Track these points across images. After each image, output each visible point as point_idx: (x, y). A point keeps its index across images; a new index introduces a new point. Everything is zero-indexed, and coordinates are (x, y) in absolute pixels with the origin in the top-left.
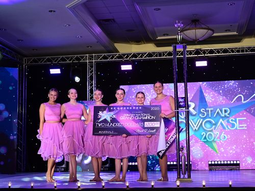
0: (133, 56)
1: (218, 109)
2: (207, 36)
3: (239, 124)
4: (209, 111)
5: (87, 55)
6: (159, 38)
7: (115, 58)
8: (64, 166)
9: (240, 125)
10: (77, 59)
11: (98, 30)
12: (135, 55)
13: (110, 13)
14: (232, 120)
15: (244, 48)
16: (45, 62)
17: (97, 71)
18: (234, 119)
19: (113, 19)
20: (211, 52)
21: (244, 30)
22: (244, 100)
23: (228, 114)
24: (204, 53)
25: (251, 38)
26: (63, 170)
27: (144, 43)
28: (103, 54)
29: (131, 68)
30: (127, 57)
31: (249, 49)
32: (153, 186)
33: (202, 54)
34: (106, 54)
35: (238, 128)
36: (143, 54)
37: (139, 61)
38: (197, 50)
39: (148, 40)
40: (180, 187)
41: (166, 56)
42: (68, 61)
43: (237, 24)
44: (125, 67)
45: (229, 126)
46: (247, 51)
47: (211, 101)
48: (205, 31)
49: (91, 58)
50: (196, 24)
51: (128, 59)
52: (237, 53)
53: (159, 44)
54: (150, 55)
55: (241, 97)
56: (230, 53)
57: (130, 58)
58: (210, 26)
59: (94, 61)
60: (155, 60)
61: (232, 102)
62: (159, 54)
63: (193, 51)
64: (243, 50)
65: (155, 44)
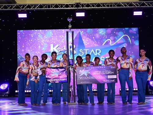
1: (92, 50)
4: (85, 51)
7: (14, 8)
12: (29, 6)
14: (102, 58)
15: (112, 3)
18: (104, 58)
20: (88, 5)
23: (100, 54)
24: (83, 6)
28: (4, 5)
29: (26, 17)
30: (23, 8)
31: (116, 5)
33: (81, 7)
34: (6, 5)
36: (35, 6)
37: (32, 11)
38: (77, 3)
41: (53, 8)
44: (21, 16)
46: (114, 6)
47: (86, 45)
52: (107, 7)
54: (41, 6)
55: (109, 41)
56: (102, 7)
57: (26, 8)
60: (45, 11)
61: (103, 45)
62: (48, 6)
63: (74, 4)
64: (112, 5)
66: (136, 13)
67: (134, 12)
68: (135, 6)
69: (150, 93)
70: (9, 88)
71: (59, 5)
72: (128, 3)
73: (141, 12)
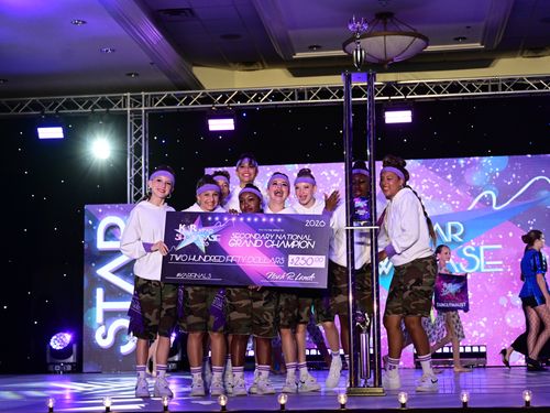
0: (236, 98)
1: (437, 225)
2: (411, 52)
3: (485, 260)
5: (129, 94)
6: (299, 55)
7: (195, 103)
8: (71, 359)
9: (488, 263)
10: (103, 103)
11: (153, 34)
12: (241, 97)
14: (469, 251)
15: (498, 81)
16: (26, 110)
17: (151, 132)
18: (473, 249)
19: (191, 10)
20: (422, 89)
21: (498, 39)
22: (497, 205)
23: (461, 237)
24: (405, 91)
25: (515, 57)
26: (69, 368)
27: (264, 68)
28: (166, 93)
29: (232, 128)
30: (222, 101)
31: (509, 84)
32: (283, 406)
33: (399, 95)
34: (172, 93)
35: (483, 270)
36: (260, 94)
37: (250, 110)
38: (389, 84)
39: (273, 60)
40: (347, 407)
41: (315, 98)
42: (81, 110)
43: (483, 24)
44: (216, 125)
45: (461, 265)
46: (504, 88)
48: (408, 39)
49: (137, 101)
50: (385, 23)
51: (225, 104)
52: (481, 93)
53: (300, 69)
54: (277, 95)
55: (489, 195)
57: (230, 102)
58: (420, 28)
59: (143, 108)
60: (288, 109)
61: (470, 209)
62: (299, 94)
63: (379, 87)
64: (497, 86)
65: (290, 70)
71: (334, 89)
72: (547, 79)
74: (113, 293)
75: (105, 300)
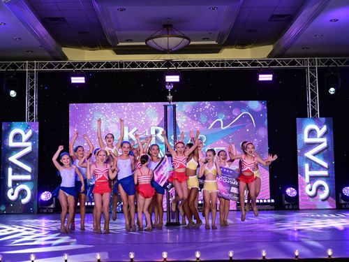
0: (86, 66)
2: (179, 47)
5: (27, 62)
6: (120, 44)
7: (64, 68)
10: (13, 66)
11: (41, 29)
12: (89, 65)
13: (60, 10)
15: (224, 61)
17: (39, 83)
19: (63, 18)
20: (185, 64)
21: (225, 39)
22: (224, 126)
24: (176, 65)
25: (231, 48)
27: (100, 49)
28: (48, 62)
29: (84, 82)
30: (78, 67)
31: (230, 63)
33: (173, 67)
34: (51, 62)
36: (99, 64)
37: (94, 72)
38: (168, 61)
39: (105, 45)
41: (129, 67)
43: (217, 32)
44: (75, 80)
46: (227, 65)
47: (183, 127)
48: (180, 39)
49: (31, 66)
50: (168, 30)
51: (80, 69)
52: (216, 67)
53: (120, 51)
54: (108, 65)
55: (220, 122)
56: (208, 66)
57: (83, 68)
58: (186, 33)
59: (35, 70)
61: (209, 128)
62: (120, 64)
63: (163, 62)
64: (223, 64)
65: (115, 51)
66: (263, 78)
67: (260, 76)
68: (260, 65)
69: (286, 207)
70: (54, 199)
71: (139, 63)
72: (249, 61)
73: (271, 76)
74: (18, 170)
75: (13, 174)
